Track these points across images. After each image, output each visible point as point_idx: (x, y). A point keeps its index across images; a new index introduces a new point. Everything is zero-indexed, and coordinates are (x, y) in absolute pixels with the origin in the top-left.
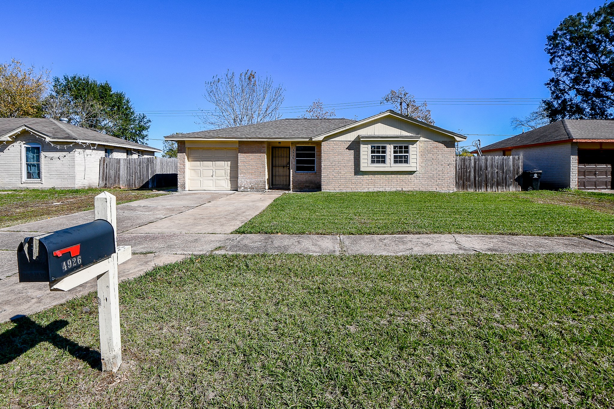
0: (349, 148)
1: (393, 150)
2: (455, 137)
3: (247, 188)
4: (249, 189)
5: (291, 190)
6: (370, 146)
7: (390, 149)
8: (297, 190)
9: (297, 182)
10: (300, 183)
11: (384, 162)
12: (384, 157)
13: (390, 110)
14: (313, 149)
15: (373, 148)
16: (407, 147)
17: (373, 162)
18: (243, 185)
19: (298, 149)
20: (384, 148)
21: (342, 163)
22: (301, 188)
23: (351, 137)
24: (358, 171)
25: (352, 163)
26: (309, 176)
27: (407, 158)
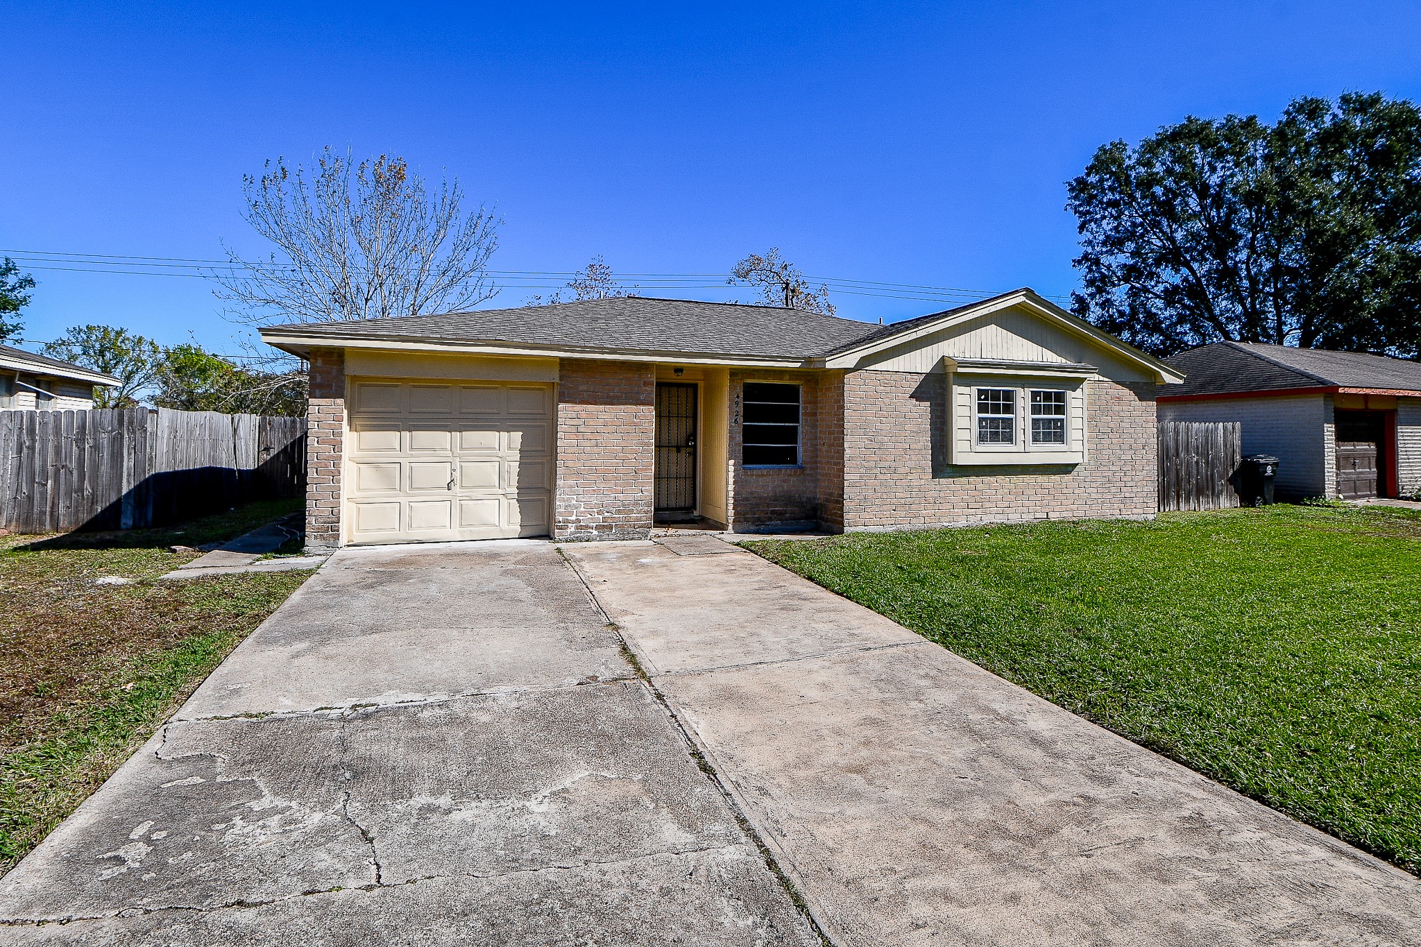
0: (917, 395)
1: (1030, 403)
2: (1161, 371)
3: (587, 527)
4: (595, 532)
5: (730, 526)
6: (974, 389)
7: (1023, 398)
8: (746, 526)
9: (747, 499)
10: (758, 505)
11: (1009, 438)
12: (1009, 423)
13: (1027, 289)
14: (791, 393)
15: (983, 397)
16: (1060, 397)
17: (982, 438)
18: (574, 518)
19: (751, 392)
20: (1009, 396)
21: (899, 439)
22: (759, 519)
23: (922, 361)
24: (942, 465)
25: (924, 441)
26: (784, 481)
27: (1062, 427)
